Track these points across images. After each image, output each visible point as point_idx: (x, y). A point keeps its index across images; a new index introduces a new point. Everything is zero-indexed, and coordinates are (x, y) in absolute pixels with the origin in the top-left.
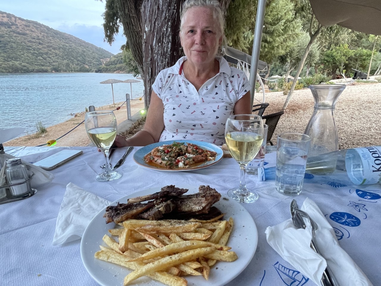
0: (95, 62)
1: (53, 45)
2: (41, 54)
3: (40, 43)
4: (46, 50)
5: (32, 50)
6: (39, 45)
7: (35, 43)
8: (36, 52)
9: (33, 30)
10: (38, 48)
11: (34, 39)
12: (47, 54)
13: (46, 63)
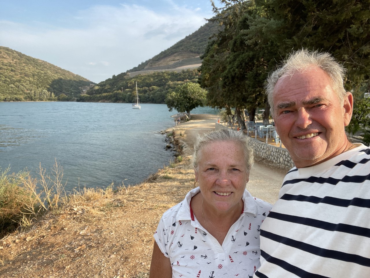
0: (73, 91)
1: (27, 72)
2: (13, 82)
3: (12, 70)
4: (18, 77)
5: (4, 77)
6: (11, 72)
7: (6, 70)
8: (7, 79)
9: (5, 57)
10: (10, 75)
11: (6, 66)
12: (19, 81)
13: (18, 91)
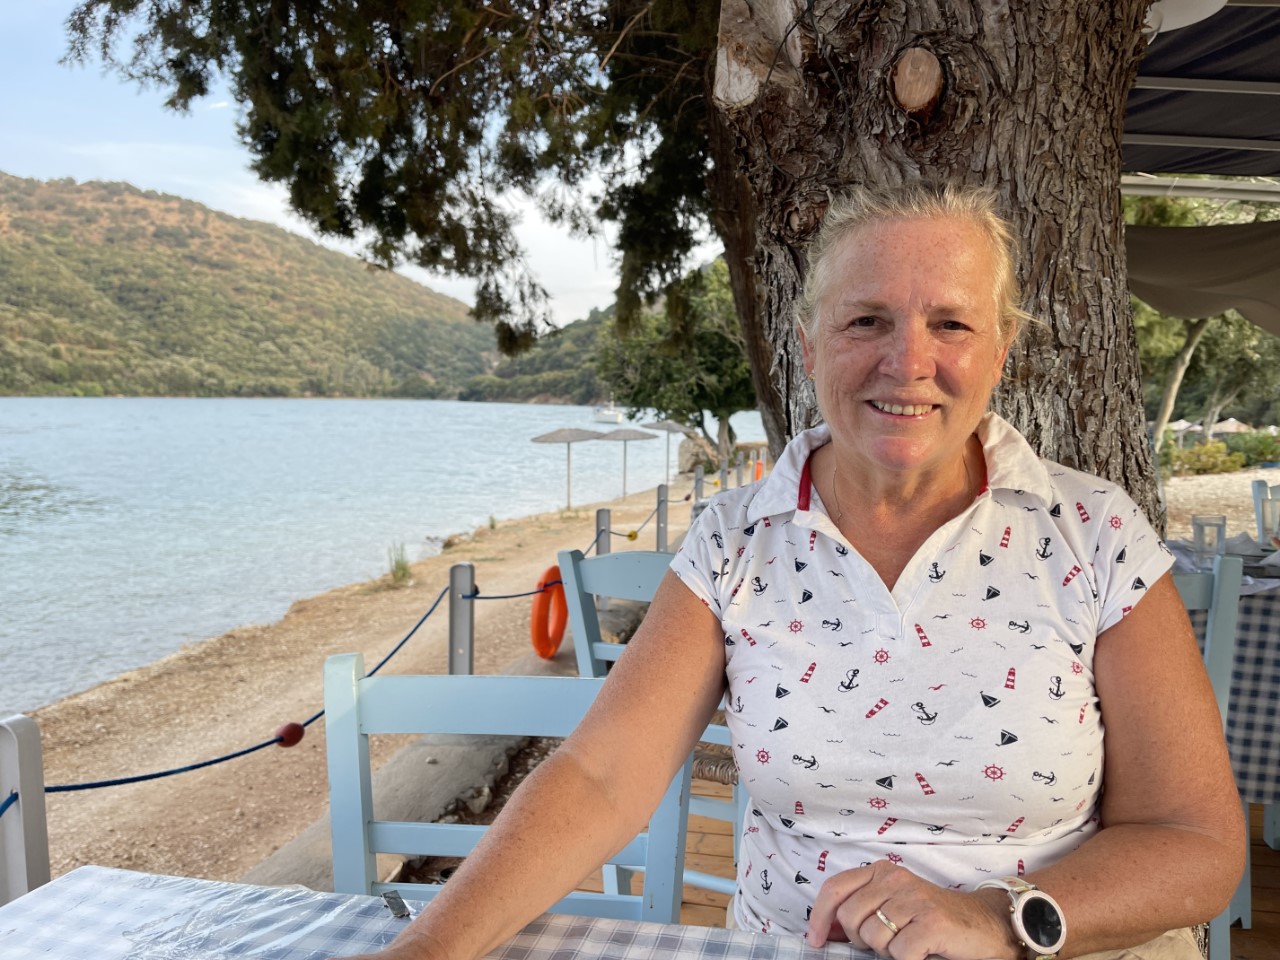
0: (459, 364)
1: (320, 300)
2: (272, 334)
3: (274, 297)
4: (290, 319)
5: (247, 317)
6: (272, 303)
7: (258, 293)
8: (257, 325)
9: (258, 252)
10: (265, 312)
11: (258, 281)
12: (292, 331)
13: (286, 364)
